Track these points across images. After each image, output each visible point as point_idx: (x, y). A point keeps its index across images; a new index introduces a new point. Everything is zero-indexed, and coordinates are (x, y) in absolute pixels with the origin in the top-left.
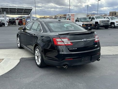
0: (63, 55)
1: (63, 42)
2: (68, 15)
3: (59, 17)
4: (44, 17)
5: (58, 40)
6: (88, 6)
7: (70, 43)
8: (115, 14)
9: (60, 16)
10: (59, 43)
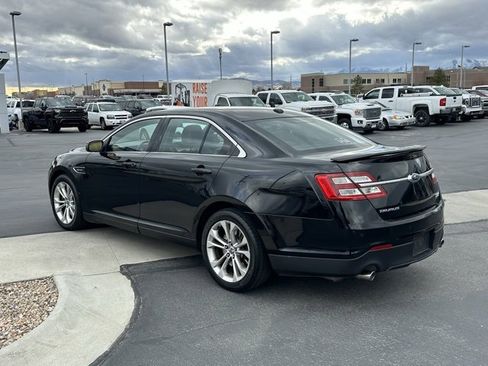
0: (362, 235)
1: (357, 186)
2: (180, 86)
3: (102, 91)
4: (35, 92)
5: (337, 181)
6: (220, 50)
7: (379, 191)
8: (322, 82)
9: (108, 87)
10: (343, 193)
